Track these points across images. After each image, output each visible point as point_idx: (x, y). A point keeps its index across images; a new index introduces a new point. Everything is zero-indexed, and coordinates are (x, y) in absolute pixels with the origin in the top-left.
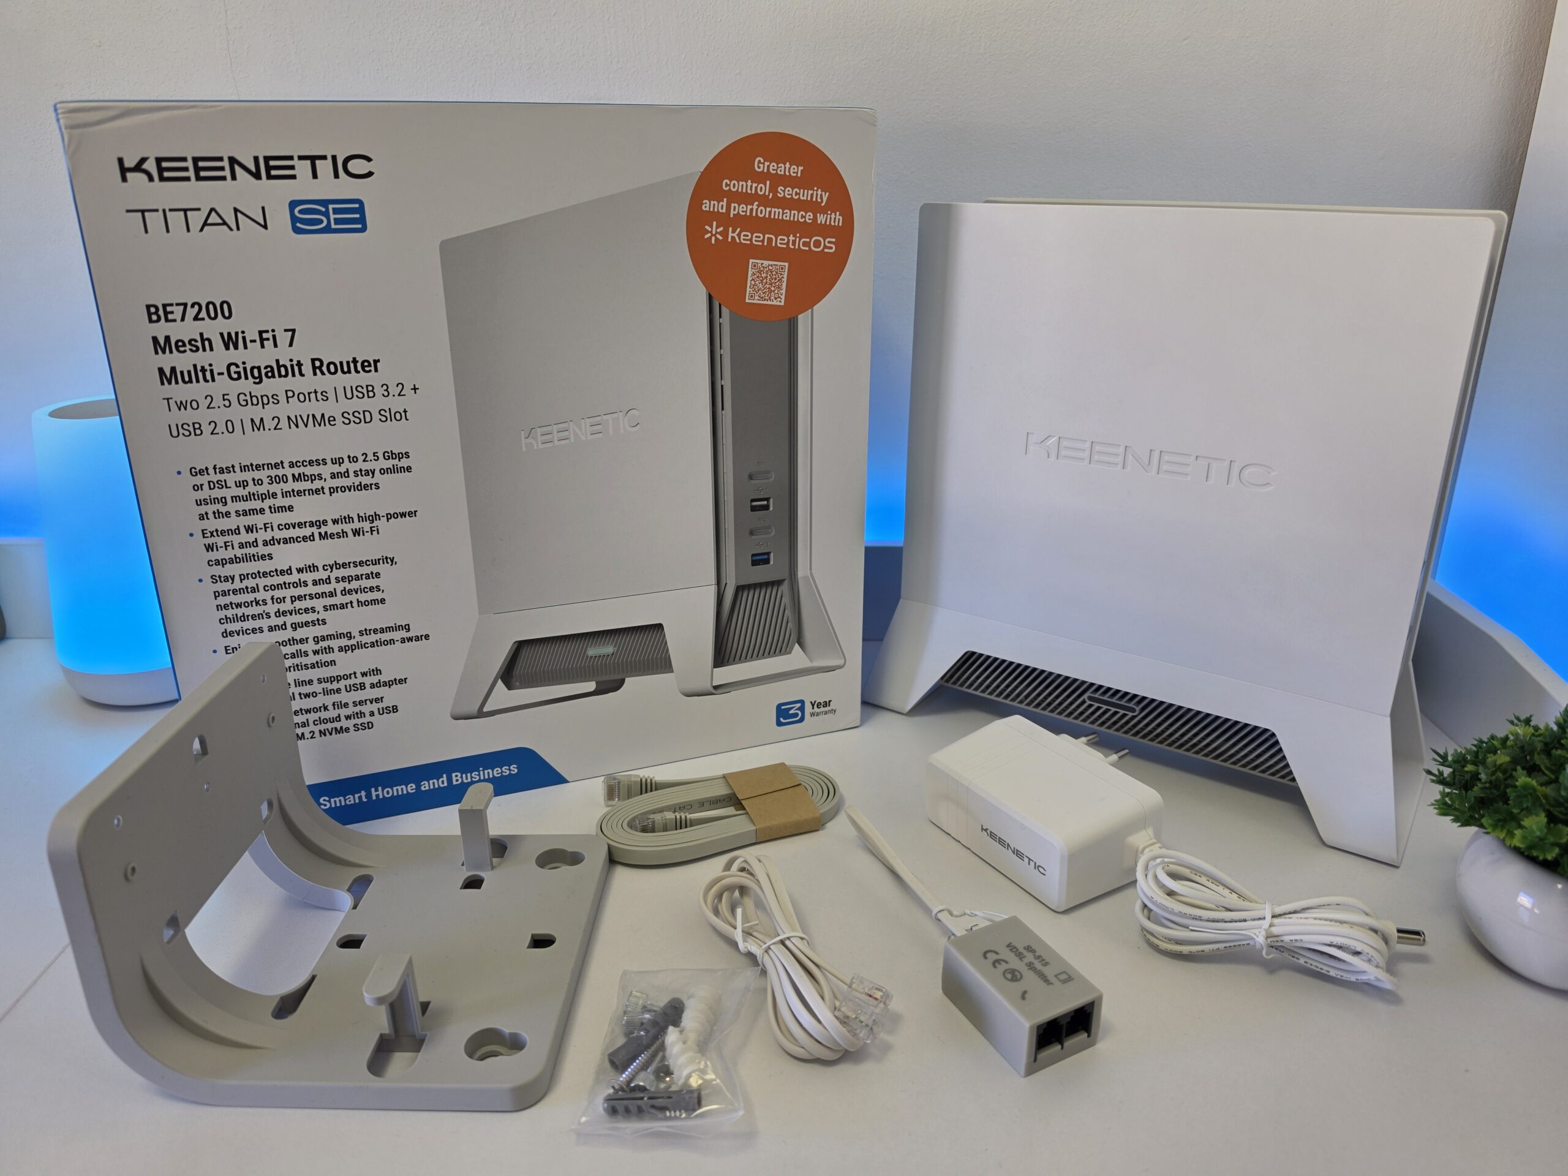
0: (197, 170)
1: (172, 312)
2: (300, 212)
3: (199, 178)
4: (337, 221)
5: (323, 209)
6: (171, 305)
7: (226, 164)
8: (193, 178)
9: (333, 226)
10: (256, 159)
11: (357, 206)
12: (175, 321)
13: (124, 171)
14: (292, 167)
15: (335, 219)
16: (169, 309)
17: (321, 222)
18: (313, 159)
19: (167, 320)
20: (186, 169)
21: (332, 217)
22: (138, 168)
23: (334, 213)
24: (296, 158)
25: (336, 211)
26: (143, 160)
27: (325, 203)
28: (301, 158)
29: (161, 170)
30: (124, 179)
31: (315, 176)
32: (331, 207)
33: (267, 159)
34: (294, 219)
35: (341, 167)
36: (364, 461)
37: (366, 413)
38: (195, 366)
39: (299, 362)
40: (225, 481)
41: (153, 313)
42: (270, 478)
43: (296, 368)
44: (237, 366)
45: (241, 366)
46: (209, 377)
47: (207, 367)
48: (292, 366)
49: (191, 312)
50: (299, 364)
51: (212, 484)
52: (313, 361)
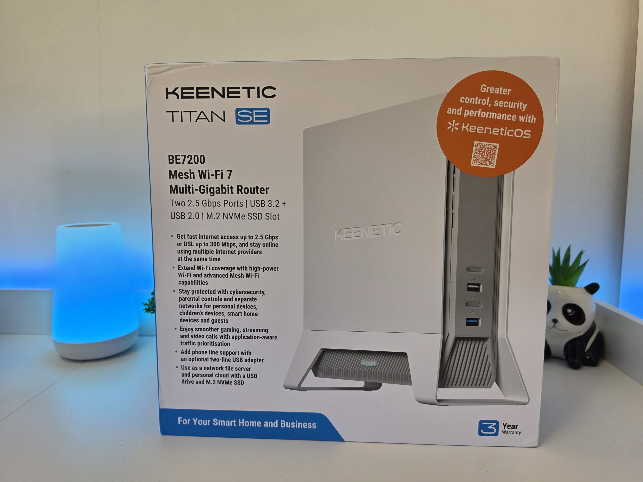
0: (198, 93)
1: (179, 159)
2: (240, 114)
3: (198, 97)
4: (257, 119)
5: (251, 113)
6: (179, 156)
7: (210, 91)
8: (195, 97)
9: (255, 121)
10: (224, 88)
11: (266, 111)
12: (180, 163)
13: (168, 93)
14: (239, 93)
15: (256, 117)
16: (178, 157)
17: (249, 118)
18: (249, 88)
19: (177, 163)
20: (193, 93)
21: (255, 116)
22: (173, 93)
23: (256, 115)
24: (241, 88)
25: (256, 114)
26: (176, 89)
27: (252, 110)
28: (243, 88)
29: (183, 93)
30: (167, 97)
31: (249, 97)
32: (254, 111)
33: (228, 88)
34: (237, 117)
35: (261, 92)
36: (256, 239)
37: (260, 214)
38: (186, 185)
39: (232, 186)
40: (192, 242)
41: (172, 159)
42: (212, 243)
43: (230, 189)
44: (204, 187)
45: (206, 187)
46: (191, 191)
47: (191, 186)
48: (228, 188)
49: (187, 160)
50: (232, 188)
51: (186, 243)
52: (238, 186)
